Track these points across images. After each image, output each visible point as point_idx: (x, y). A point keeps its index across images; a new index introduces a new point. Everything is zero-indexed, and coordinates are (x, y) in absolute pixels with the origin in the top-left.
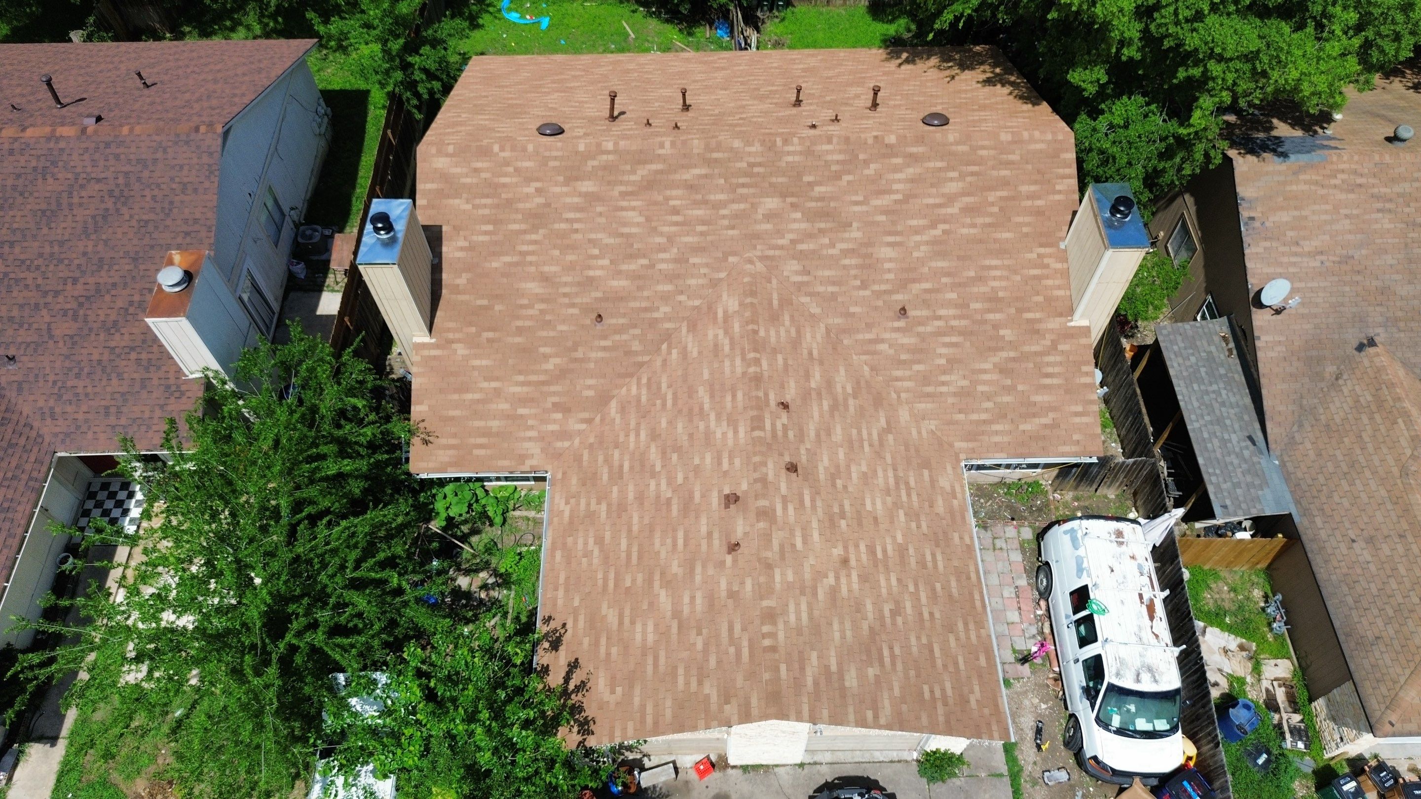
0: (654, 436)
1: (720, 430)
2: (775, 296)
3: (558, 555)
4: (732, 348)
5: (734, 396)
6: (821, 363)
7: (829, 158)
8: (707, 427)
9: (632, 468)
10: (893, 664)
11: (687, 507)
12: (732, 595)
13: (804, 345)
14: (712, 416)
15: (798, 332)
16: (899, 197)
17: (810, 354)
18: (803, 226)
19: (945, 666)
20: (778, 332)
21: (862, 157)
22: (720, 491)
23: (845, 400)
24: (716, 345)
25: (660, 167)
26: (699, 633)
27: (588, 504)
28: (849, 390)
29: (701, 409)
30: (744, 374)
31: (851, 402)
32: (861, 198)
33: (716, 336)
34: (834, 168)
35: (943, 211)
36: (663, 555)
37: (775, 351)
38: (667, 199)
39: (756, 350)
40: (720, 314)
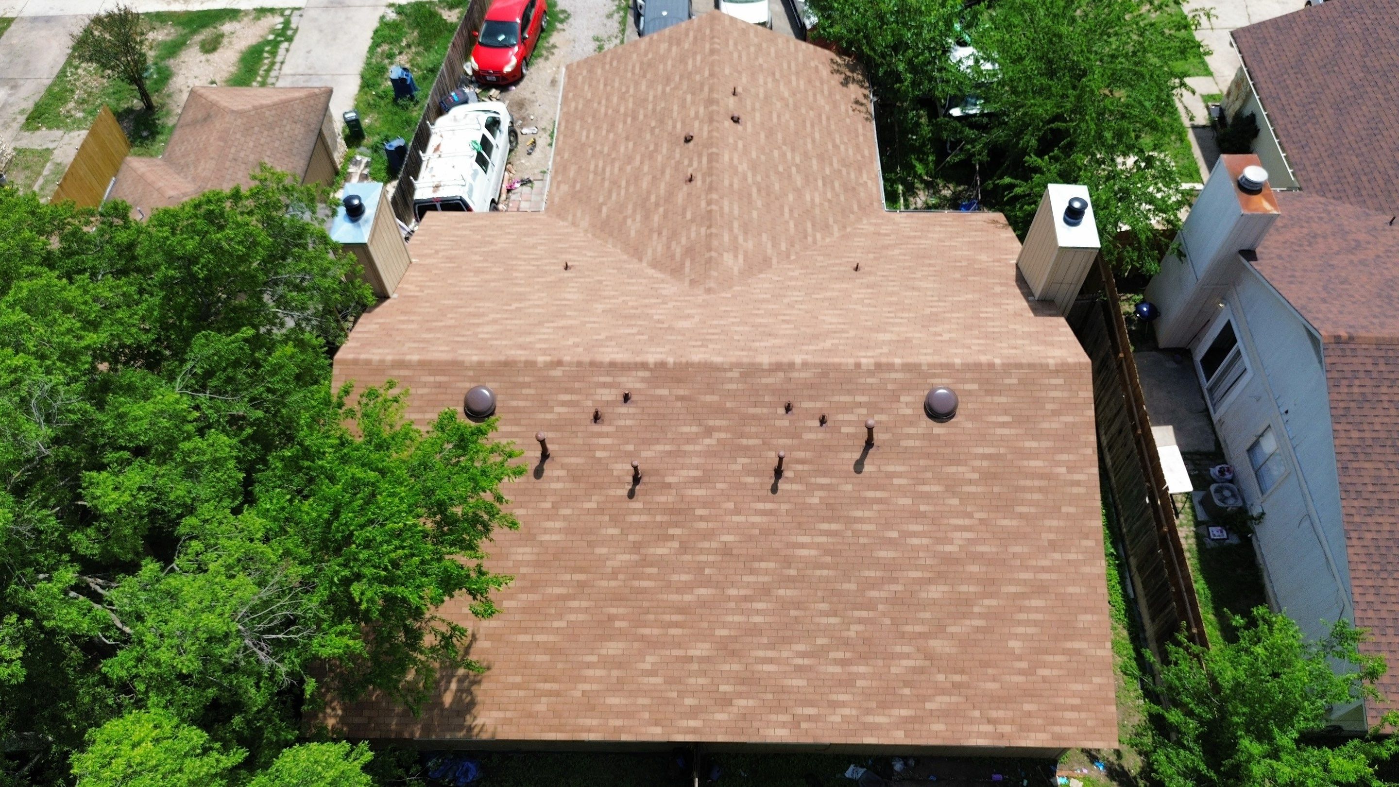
0: (798, 192)
1: (743, 167)
2: (687, 270)
3: (866, 153)
4: (731, 222)
5: (731, 185)
6: (651, 231)
7: (616, 350)
8: (754, 175)
9: (816, 180)
10: (634, 67)
11: (770, 133)
12: (740, 73)
13: (664, 239)
14: (750, 180)
15: (669, 248)
16: (546, 325)
17: (660, 234)
18: (653, 311)
19: (599, 81)
20: (688, 238)
21: (581, 349)
22: (745, 129)
23: (634, 211)
24: (746, 233)
25: (805, 348)
26: (761, 65)
27: (848, 173)
28: (629, 221)
29: (759, 191)
30: (722, 198)
31: (630, 211)
32: (589, 326)
33: (746, 240)
34: (613, 343)
35: (505, 316)
36: (787, 116)
37: (693, 221)
38: (795, 328)
39: (710, 212)
40: (741, 257)
